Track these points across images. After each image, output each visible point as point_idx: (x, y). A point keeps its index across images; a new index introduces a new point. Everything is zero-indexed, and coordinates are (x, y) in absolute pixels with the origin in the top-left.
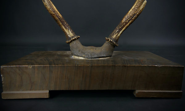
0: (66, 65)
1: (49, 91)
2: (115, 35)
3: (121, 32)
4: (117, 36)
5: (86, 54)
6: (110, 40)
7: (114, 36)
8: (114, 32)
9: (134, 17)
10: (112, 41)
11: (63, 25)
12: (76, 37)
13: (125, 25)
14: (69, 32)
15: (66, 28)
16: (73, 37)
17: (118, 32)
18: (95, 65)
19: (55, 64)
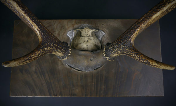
18: (89, 96)
19: (53, 92)
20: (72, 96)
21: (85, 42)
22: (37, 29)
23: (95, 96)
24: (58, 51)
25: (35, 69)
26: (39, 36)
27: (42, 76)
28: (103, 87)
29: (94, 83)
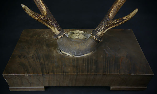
0: (56, 74)
1: (45, 87)
2: (101, 32)
3: (106, 30)
4: (102, 33)
5: (72, 51)
6: (95, 38)
7: (99, 34)
8: (100, 29)
9: (122, 22)
10: (96, 39)
11: (48, 25)
12: (62, 35)
13: (112, 25)
14: (54, 29)
15: (51, 26)
16: (59, 35)
17: (104, 30)
18: (80, 74)
19: (46, 70)
20: (64, 73)
21: (76, 36)
22: (45, 9)
23: (87, 74)
24: (56, 28)
25: (33, 55)
26: (45, 13)
27: (38, 60)
28: (94, 67)
29: (85, 65)
